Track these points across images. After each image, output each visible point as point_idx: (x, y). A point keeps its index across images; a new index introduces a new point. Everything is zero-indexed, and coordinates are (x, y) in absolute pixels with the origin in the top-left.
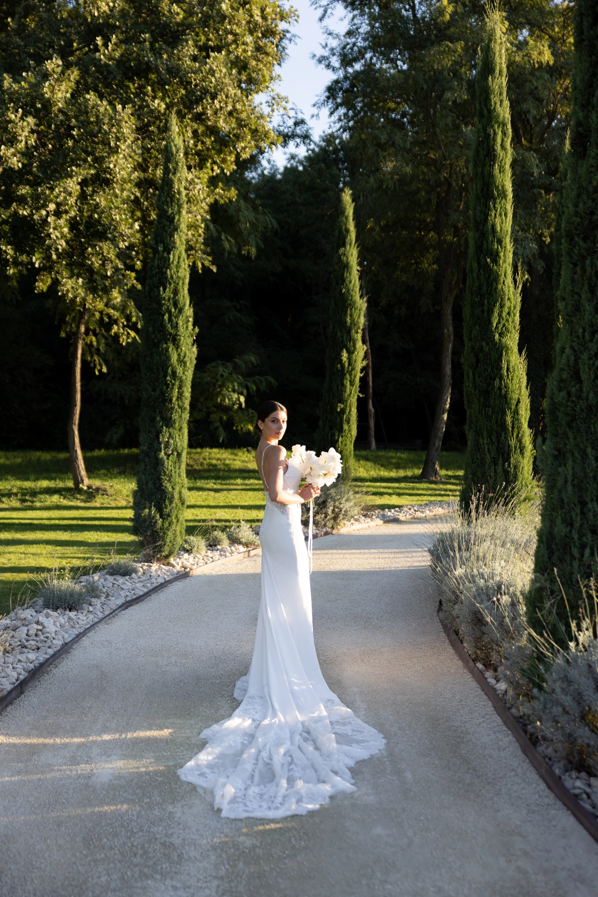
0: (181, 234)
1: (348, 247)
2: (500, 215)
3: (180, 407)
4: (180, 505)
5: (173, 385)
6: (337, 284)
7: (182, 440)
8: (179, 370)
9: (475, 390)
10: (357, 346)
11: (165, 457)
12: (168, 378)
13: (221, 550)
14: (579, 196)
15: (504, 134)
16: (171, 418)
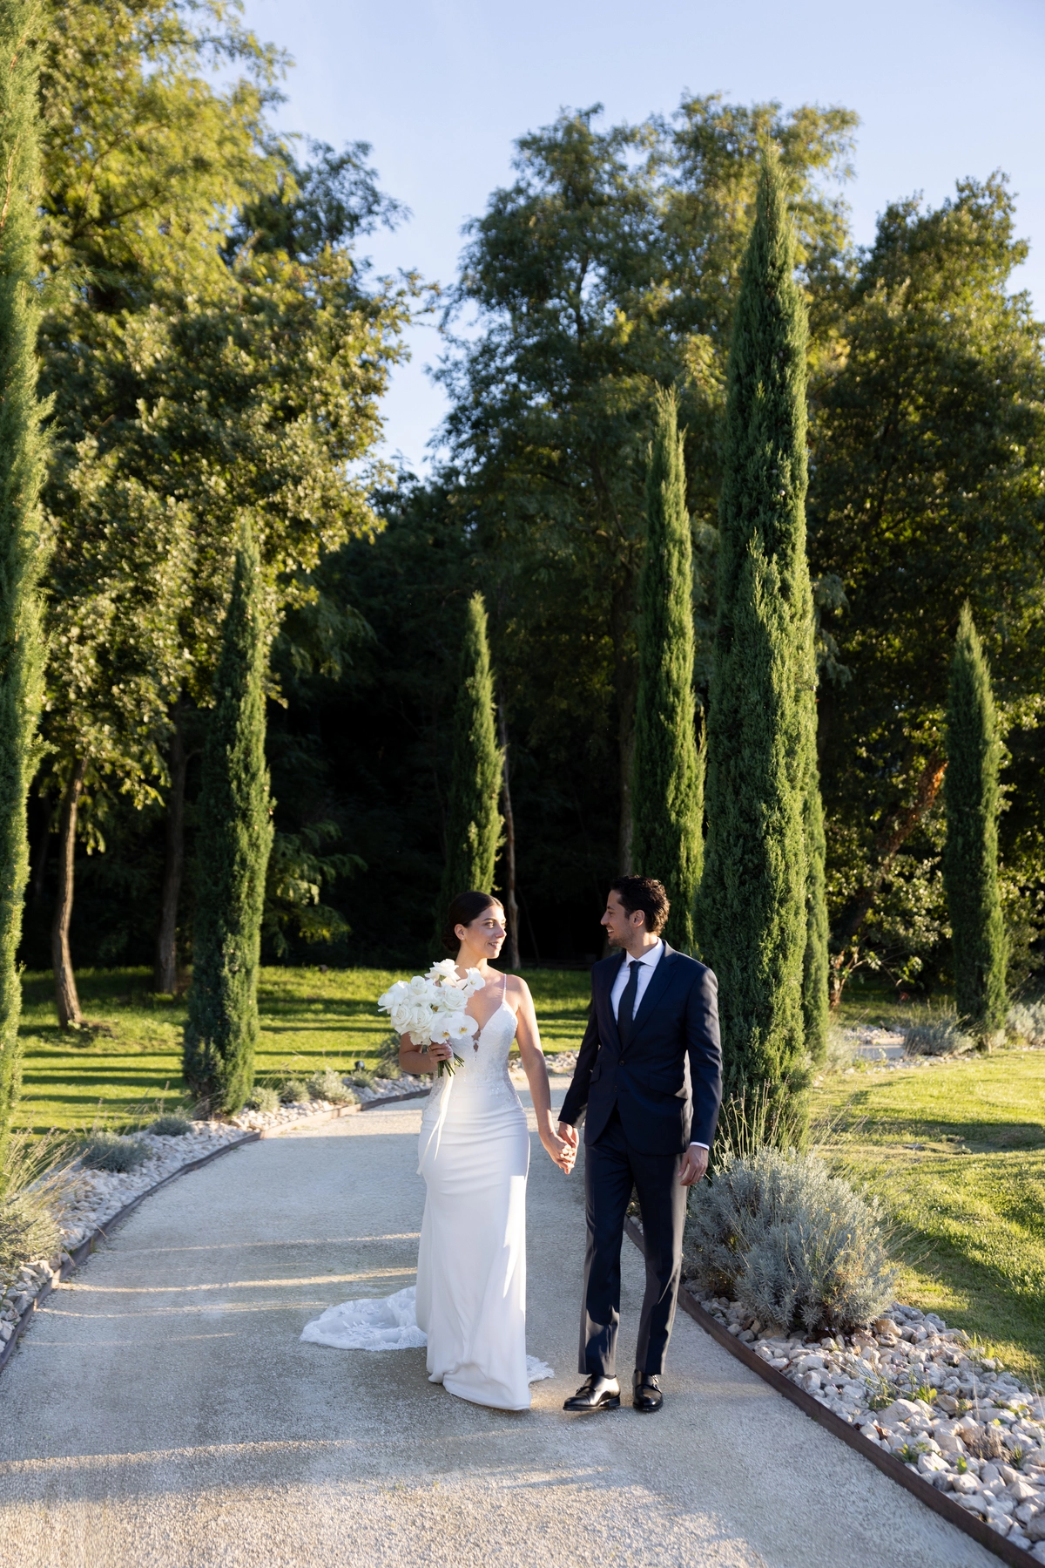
0: (254, 675)
1: (478, 676)
2: (678, 658)
3: (250, 907)
4: (248, 1040)
5: (242, 876)
6: (463, 728)
7: (252, 952)
8: (251, 858)
10: (491, 818)
11: (230, 975)
12: (236, 868)
13: (300, 1108)
14: (723, 692)
15: (682, 554)
16: (238, 922)
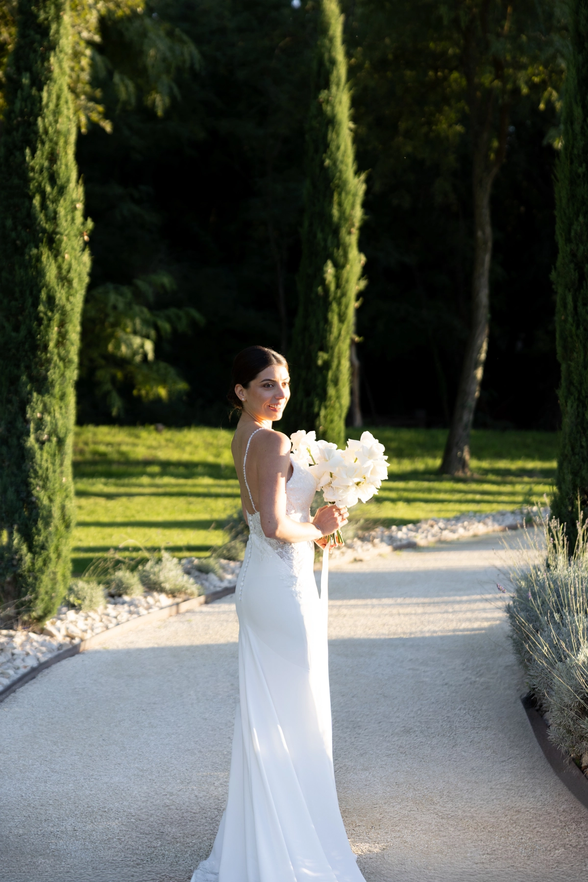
0: (62, 56)
1: (334, 89)
3: (62, 359)
4: (62, 528)
5: (50, 319)
6: (317, 151)
7: (65, 416)
8: (60, 295)
9: (578, 328)
10: (350, 256)
11: (36, 446)
12: (41, 308)
13: (131, 604)
16: (46, 378)
